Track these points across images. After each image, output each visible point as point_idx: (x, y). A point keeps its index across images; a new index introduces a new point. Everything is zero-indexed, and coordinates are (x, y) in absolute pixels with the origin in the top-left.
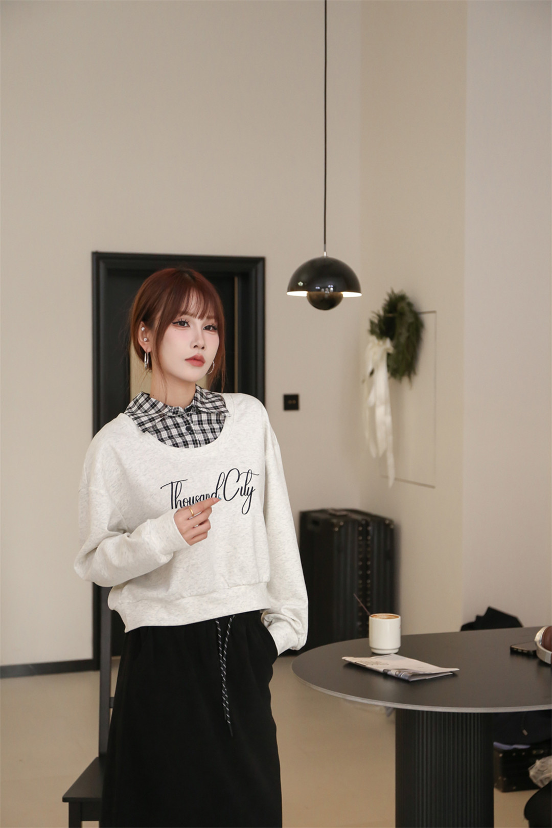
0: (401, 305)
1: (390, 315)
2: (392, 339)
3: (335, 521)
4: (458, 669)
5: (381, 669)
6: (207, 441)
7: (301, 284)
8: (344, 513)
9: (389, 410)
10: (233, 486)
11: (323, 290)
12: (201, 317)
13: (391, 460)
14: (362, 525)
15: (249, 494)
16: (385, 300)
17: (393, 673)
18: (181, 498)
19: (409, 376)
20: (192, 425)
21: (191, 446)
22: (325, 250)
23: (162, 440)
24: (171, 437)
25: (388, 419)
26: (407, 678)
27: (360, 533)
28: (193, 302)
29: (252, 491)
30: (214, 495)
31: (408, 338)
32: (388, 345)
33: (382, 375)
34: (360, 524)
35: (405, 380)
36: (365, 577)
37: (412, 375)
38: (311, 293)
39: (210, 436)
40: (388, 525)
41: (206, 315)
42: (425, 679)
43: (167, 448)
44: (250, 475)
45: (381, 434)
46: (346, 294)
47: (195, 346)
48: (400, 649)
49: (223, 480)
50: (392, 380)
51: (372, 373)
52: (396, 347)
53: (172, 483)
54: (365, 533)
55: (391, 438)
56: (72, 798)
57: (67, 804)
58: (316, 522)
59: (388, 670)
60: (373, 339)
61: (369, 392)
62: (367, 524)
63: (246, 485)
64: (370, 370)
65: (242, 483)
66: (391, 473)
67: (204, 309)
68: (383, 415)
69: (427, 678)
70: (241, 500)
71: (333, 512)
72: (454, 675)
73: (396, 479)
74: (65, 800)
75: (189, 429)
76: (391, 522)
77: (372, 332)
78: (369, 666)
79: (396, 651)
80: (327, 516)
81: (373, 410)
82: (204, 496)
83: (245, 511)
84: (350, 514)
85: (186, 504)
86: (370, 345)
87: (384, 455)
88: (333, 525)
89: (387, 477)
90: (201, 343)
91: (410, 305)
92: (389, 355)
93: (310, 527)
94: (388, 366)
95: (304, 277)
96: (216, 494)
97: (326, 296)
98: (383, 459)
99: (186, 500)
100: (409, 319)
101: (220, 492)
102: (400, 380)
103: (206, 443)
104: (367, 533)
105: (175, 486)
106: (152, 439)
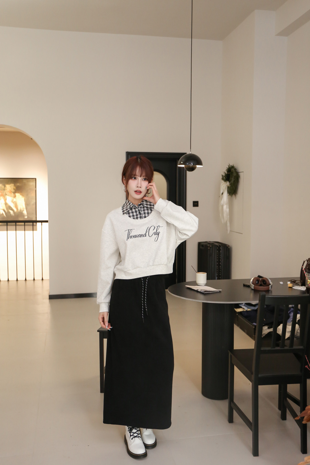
0: (233, 170)
1: (229, 173)
2: (229, 182)
3: (208, 245)
4: (221, 290)
5: (196, 289)
6: (145, 217)
7: (182, 162)
8: (213, 243)
9: (228, 206)
10: (152, 232)
11: (189, 165)
12: (141, 176)
13: (228, 224)
14: (218, 247)
15: (158, 234)
16: (227, 168)
17: (199, 290)
18: (131, 235)
19: (235, 195)
20: (141, 211)
21: (139, 219)
22: (191, 151)
23: (130, 217)
24: (133, 216)
25: (228, 210)
26: (203, 292)
27: (218, 250)
28: (138, 171)
29: (159, 233)
30: (145, 235)
31: (234, 181)
32: (228, 183)
33: (226, 194)
34: (217, 246)
35: (234, 196)
36: (219, 265)
37: (236, 194)
38: (186, 166)
39: (147, 215)
40: (228, 247)
41: (142, 176)
42: (209, 293)
43: (131, 220)
44: (158, 227)
45: (225, 215)
46: (197, 166)
47: (137, 187)
48: (206, 283)
49: (148, 230)
50: (229, 196)
51: (222, 194)
52: (231, 184)
53: (129, 230)
54: (219, 250)
55: (229, 216)
56: (100, 331)
57: (99, 332)
58: (203, 246)
59: (198, 290)
60: (223, 181)
61: (221, 200)
62: (220, 246)
63: (156, 231)
64: (221, 192)
65: (155, 231)
66: (229, 229)
67: (141, 173)
68: (226, 208)
69: (210, 292)
70: (155, 236)
71: (209, 242)
72: (220, 291)
73: (230, 231)
74: (98, 331)
75: (140, 213)
76: (229, 246)
77: (223, 179)
78: (193, 288)
79: (205, 284)
80: (207, 244)
81: (223, 206)
82: (140, 235)
83: (156, 240)
84: (214, 243)
85: (132, 237)
86: (222, 184)
87: (226, 222)
88: (208, 247)
89: (227, 230)
90: (139, 186)
91: (235, 169)
92: (228, 187)
93: (201, 247)
94: (228, 191)
95: (183, 160)
96: (146, 234)
97: (191, 167)
98: (226, 224)
99: (132, 236)
100: (235, 174)
101: (147, 234)
102: (232, 196)
103: (145, 218)
104: (220, 249)
105: (129, 231)
106: (126, 216)
